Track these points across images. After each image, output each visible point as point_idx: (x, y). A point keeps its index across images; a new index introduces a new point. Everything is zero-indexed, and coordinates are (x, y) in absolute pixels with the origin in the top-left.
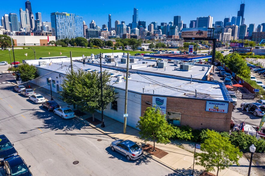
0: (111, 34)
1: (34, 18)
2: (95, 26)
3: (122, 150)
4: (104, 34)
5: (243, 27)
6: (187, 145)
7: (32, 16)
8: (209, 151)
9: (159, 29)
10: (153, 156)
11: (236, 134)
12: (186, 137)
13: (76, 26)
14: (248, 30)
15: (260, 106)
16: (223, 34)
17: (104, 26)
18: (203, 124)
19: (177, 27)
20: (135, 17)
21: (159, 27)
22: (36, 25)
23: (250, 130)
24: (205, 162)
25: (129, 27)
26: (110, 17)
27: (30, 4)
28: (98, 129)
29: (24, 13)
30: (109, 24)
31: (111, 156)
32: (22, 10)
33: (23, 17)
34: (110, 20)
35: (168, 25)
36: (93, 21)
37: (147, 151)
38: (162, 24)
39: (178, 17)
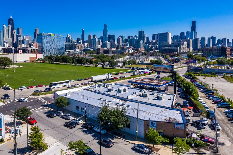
0: (85, 47)
1: (16, 33)
2: (71, 40)
3: (140, 149)
4: (79, 47)
5: (196, 41)
6: (168, 145)
7: (15, 31)
8: (178, 147)
9: (126, 42)
10: (154, 151)
11: (189, 139)
12: (167, 141)
13: (59, 44)
14: (200, 42)
15: (201, 122)
16: (180, 48)
17: (78, 39)
18: (174, 134)
19: (142, 40)
20: (105, 31)
21: (126, 40)
22: (17, 39)
23: (195, 137)
24: (177, 152)
25: (100, 40)
26: (83, 31)
27: (13, 20)
28: (122, 139)
29: (7, 29)
30: (83, 37)
31: (135, 152)
32: (5, 26)
33: (6, 32)
34: (83, 34)
35: (134, 39)
36: (69, 35)
37: (150, 149)
38: (129, 37)
39: (142, 31)
